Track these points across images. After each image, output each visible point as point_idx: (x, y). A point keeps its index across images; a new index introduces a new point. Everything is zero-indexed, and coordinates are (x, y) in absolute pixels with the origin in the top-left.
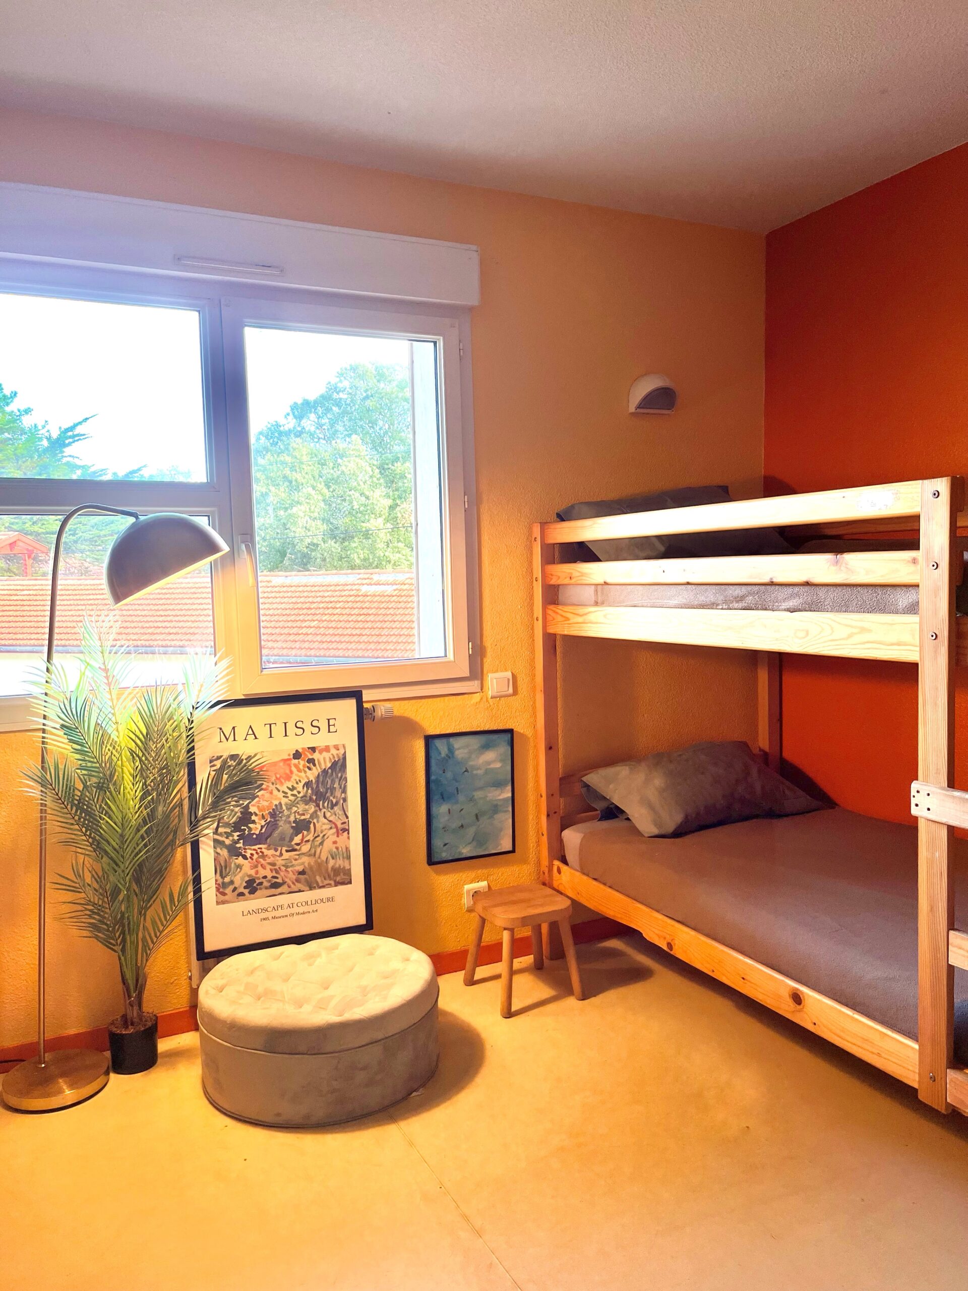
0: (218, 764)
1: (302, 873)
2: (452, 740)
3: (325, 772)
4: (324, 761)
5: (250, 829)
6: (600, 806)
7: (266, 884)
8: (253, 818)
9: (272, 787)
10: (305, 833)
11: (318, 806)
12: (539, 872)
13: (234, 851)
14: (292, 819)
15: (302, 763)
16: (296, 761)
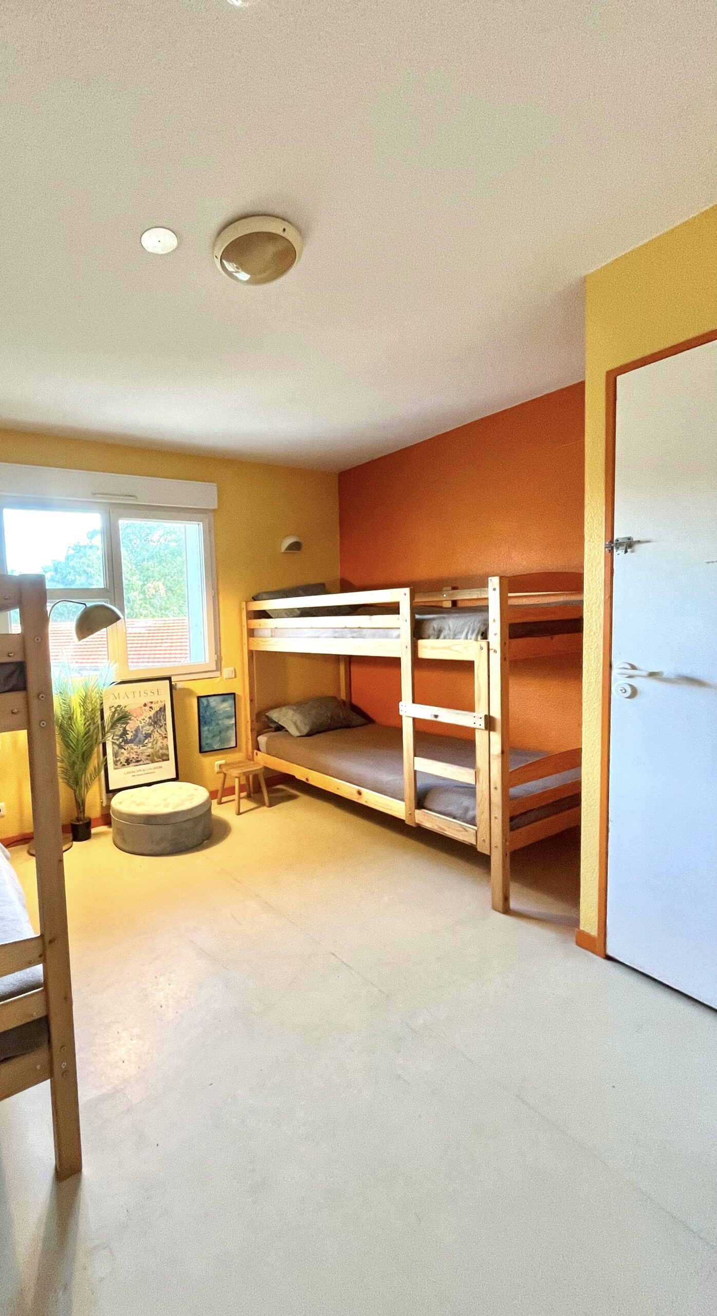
0: (113, 710)
1: (149, 756)
2: (209, 698)
3: (157, 712)
4: (156, 707)
5: (126, 737)
6: (273, 725)
7: (134, 761)
8: (128, 732)
9: (135, 719)
10: (149, 738)
11: (154, 727)
12: (247, 755)
13: (121, 747)
14: (144, 733)
15: (147, 708)
16: (145, 708)
